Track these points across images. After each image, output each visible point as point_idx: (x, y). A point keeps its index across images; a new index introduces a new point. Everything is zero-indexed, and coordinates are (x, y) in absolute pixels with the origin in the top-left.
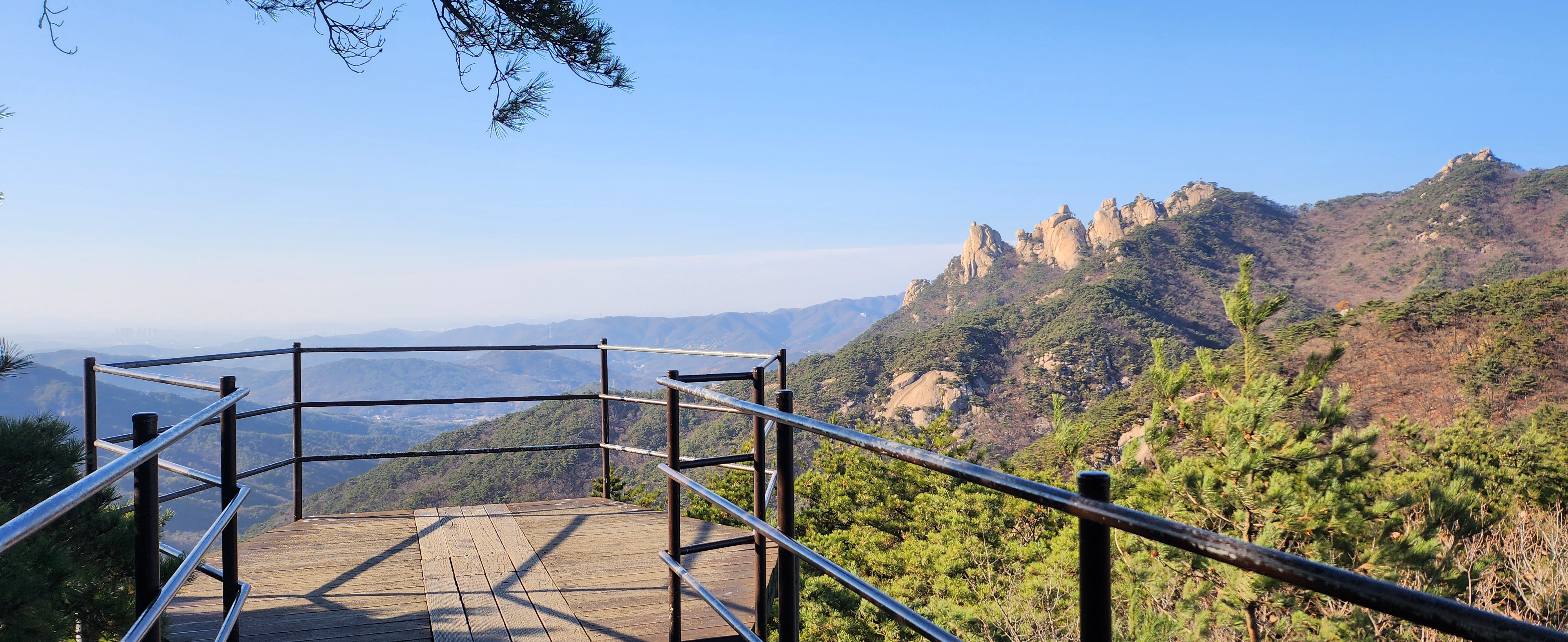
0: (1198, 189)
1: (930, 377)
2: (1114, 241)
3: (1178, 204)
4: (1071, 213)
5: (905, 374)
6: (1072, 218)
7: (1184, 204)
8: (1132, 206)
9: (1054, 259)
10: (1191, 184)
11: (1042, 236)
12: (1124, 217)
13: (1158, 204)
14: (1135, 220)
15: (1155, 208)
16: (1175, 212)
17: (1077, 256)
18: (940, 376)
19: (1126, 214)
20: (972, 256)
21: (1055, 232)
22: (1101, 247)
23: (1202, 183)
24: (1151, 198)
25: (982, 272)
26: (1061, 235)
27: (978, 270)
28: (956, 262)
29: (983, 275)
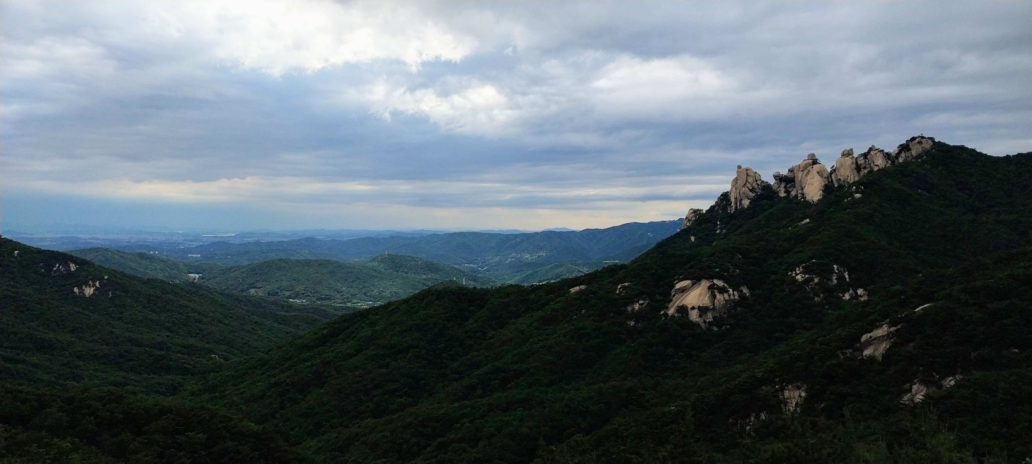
0: (920, 143)
1: (705, 284)
2: (851, 182)
3: (903, 155)
4: (817, 159)
5: (685, 281)
6: (818, 163)
7: (908, 154)
8: (865, 155)
9: (803, 194)
10: (913, 139)
11: (794, 178)
12: (859, 163)
13: (887, 153)
14: (868, 166)
15: (885, 156)
16: (901, 160)
17: (821, 192)
18: (712, 283)
19: (861, 161)
20: (738, 191)
21: (804, 174)
22: (841, 187)
23: (923, 137)
24: (881, 149)
25: (746, 203)
26: (809, 176)
27: (743, 202)
28: (725, 197)
29: (746, 207)
